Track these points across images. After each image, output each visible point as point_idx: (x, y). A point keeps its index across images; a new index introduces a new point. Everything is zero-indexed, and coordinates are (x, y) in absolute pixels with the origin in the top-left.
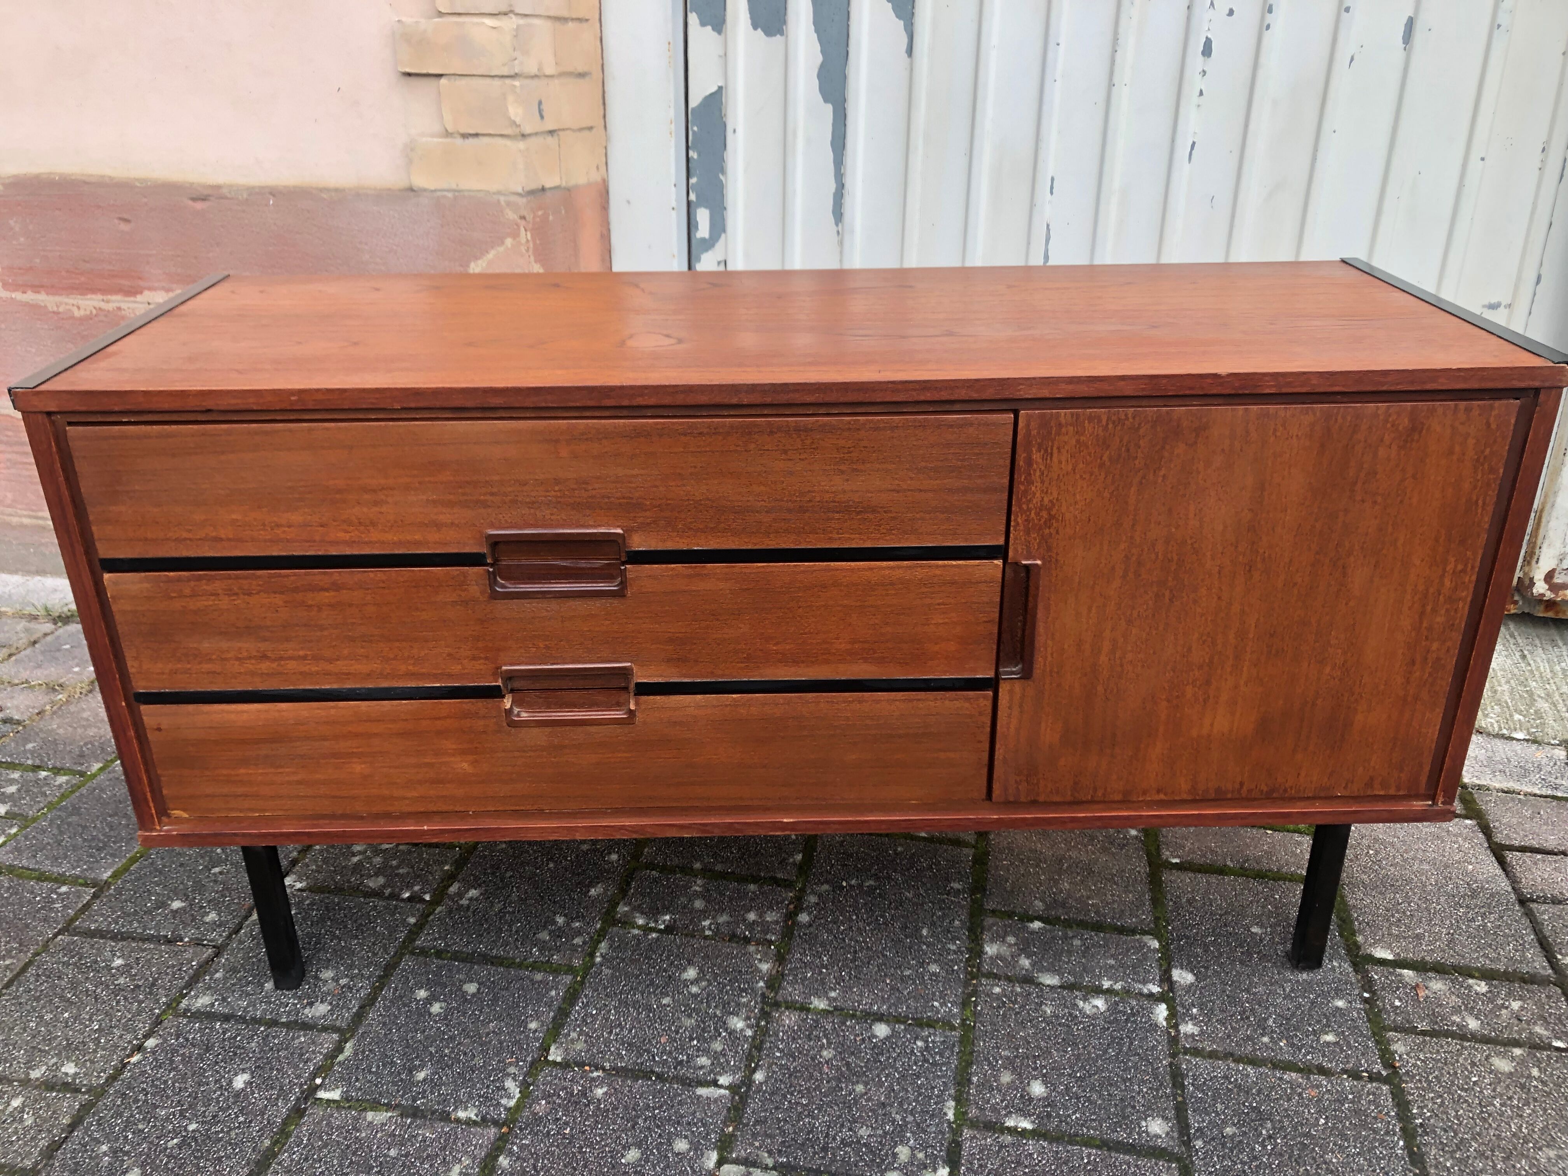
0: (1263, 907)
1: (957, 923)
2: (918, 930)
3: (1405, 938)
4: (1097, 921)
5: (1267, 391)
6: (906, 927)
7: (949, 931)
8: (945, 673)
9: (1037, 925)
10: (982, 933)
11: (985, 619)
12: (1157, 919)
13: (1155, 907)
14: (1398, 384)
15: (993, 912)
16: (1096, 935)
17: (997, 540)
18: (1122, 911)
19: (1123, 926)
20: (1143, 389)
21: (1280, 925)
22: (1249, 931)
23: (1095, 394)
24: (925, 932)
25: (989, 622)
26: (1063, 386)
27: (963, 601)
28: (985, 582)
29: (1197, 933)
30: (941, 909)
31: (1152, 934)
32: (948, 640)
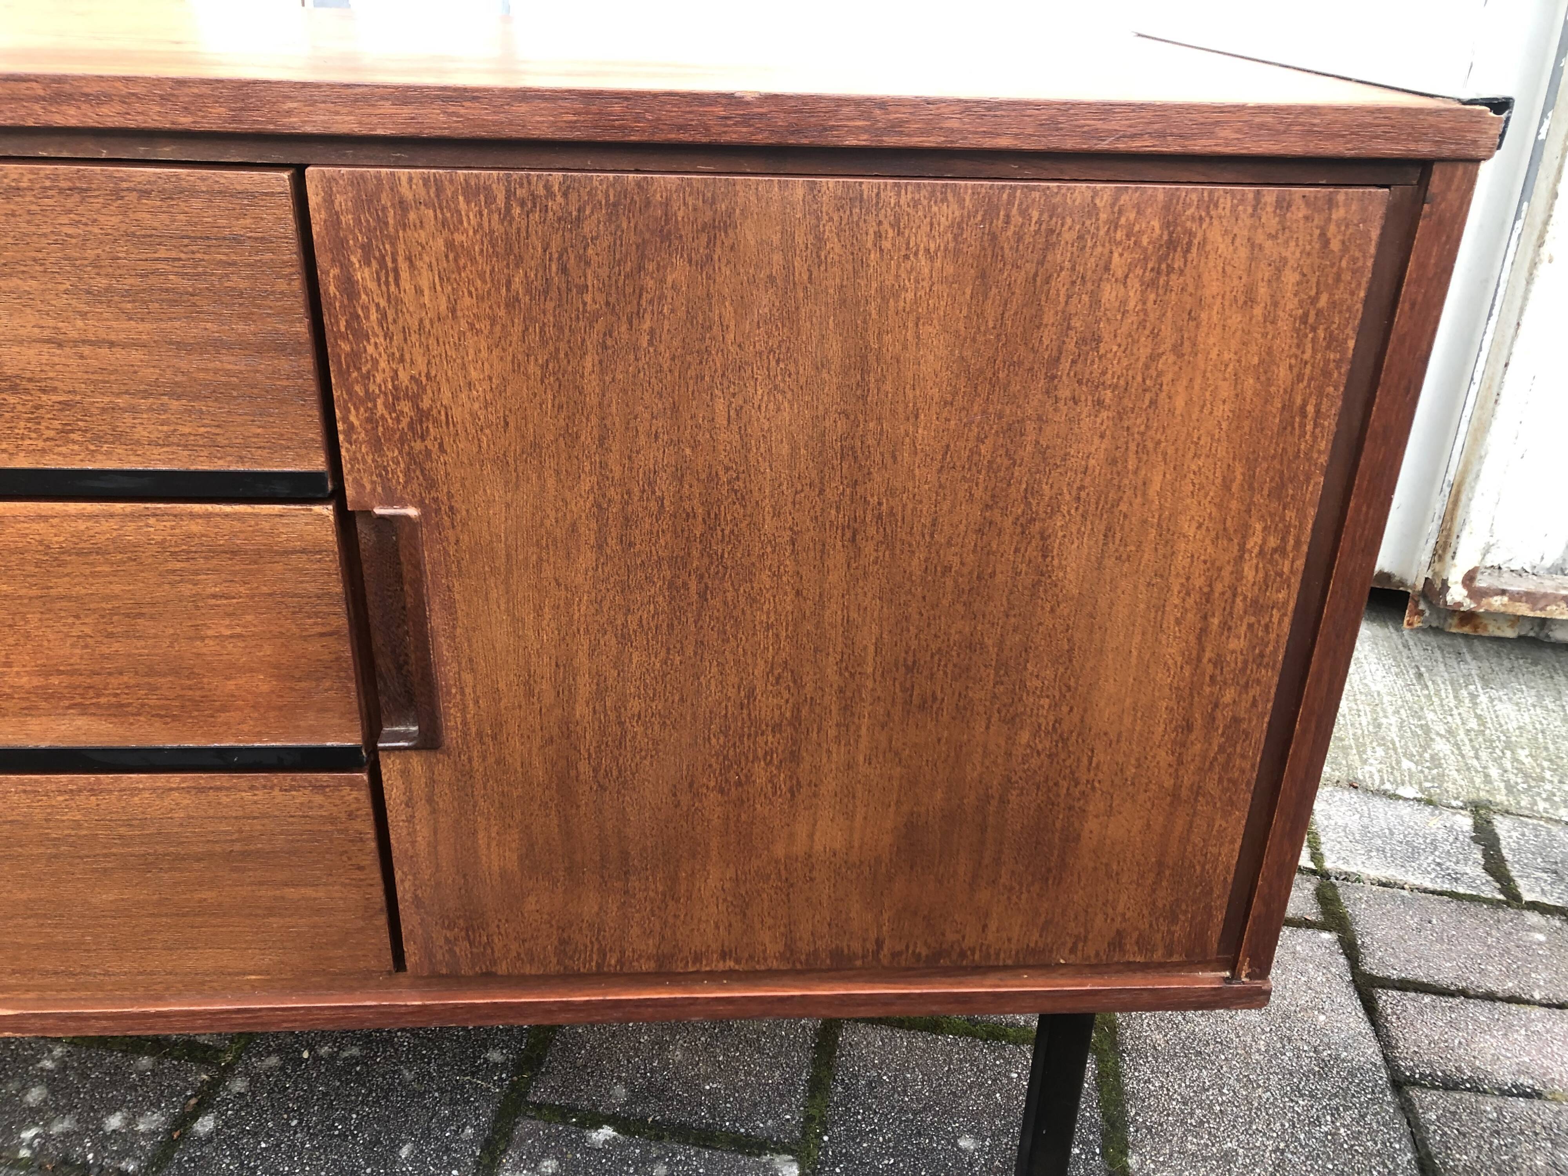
0: (988, 1097)
1: (469, 1131)
2: (394, 1148)
3: (1205, 1159)
4: (708, 1125)
5: (851, 141)
6: (378, 1142)
7: (448, 1150)
8: (259, 735)
9: (606, 1133)
10: (505, 1151)
11: (319, 629)
12: (809, 1119)
13: (812, 1097)
14: (1133, 136)
15: (539, 1107)
16: (697, 1154)
17: (310, 460)
18: (755, 1105)
19: (748, 1135)
20: (572, 125)
21: (1006, 1134)
22: (955, 1144)
23: (465, 132)
24: (404, 1152)
25: (330, 634)
26: (387, 108)
27: (265, 589)
28: (303, 551)
29: (868, 1150)
30: (453, 1102)
31: (791, 1152)
32: (252, 670)
